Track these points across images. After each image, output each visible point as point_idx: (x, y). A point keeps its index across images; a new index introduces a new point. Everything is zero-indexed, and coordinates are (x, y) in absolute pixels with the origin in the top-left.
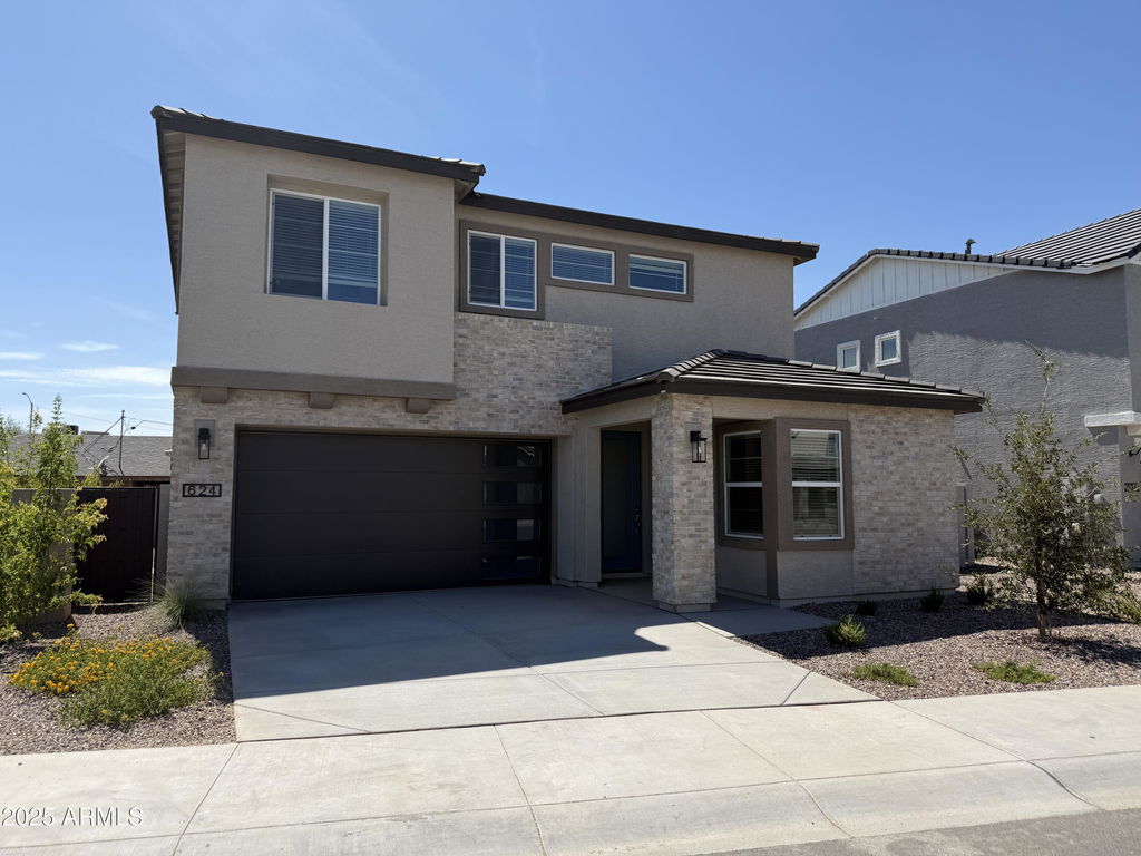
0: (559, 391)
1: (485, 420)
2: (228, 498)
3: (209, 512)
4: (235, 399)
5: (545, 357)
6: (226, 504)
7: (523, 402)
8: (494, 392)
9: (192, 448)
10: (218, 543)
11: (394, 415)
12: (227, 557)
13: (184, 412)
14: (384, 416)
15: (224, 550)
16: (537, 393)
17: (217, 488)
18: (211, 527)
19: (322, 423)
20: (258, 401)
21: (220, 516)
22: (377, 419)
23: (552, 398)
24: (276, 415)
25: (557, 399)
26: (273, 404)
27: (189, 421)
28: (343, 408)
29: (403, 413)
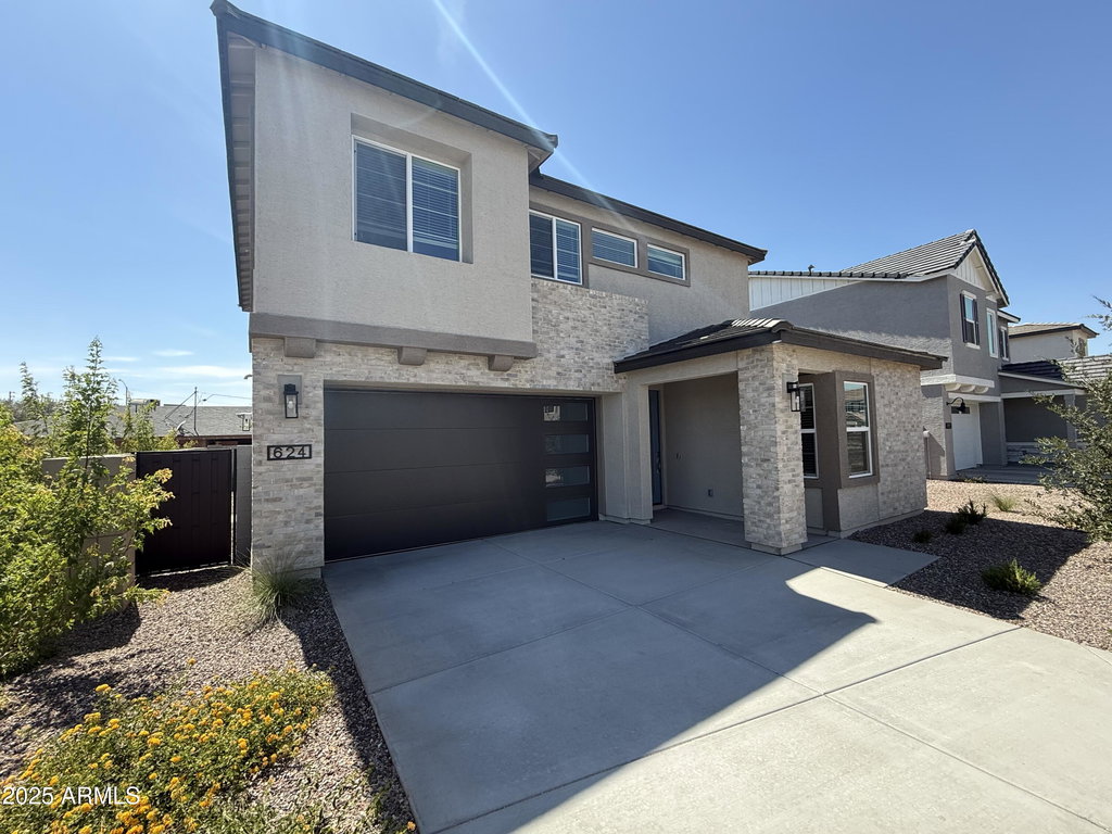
0: (611, 353)
1: (555, 378)
2: (319, 459)
3: (298, 476)
4: (322, 353)
5: (600, 323)
6: (318, 465)
7: (585, 363)
8: (562, 353)
9: (276, 406)
10: (311, 509)
11: (479, 373)
12: (321, 522)
13: (266, 367)
14: (469, 373)
15: (317, 515)
16: (595, 354)
17: (307, 450)
18: (301, 491)
19: (412, 380)
20: (347, 356)
21: (311, 479)
22: (463, 377)
23: (606, 360)
24: (366, 371)
25: (610, 361)
26: (363, 360)
27: (271, 376)
28: (432, 365)
29: (487, 371)
